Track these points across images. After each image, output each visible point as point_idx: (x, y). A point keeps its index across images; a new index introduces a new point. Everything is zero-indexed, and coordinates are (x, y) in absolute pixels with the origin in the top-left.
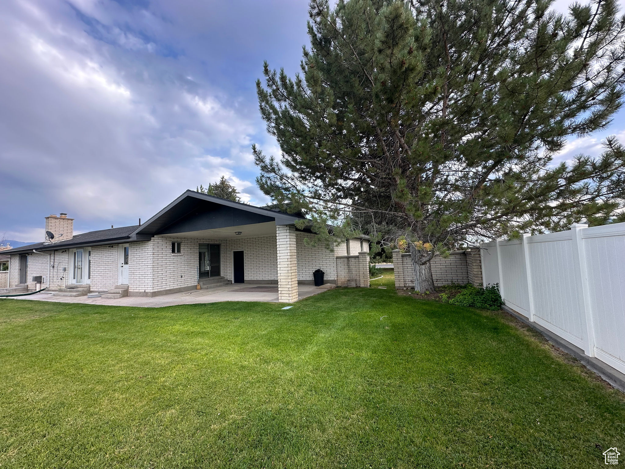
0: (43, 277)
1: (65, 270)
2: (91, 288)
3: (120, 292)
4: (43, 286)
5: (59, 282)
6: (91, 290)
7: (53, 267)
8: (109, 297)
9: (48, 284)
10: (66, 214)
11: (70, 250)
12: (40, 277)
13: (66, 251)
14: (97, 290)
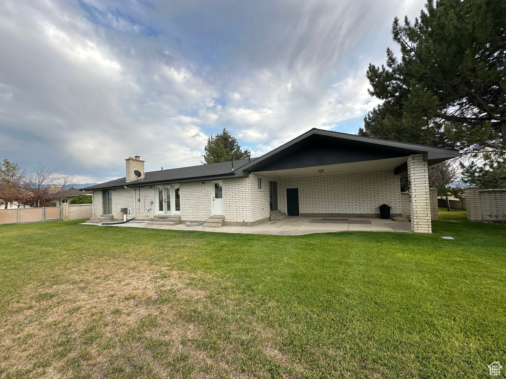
0: (128, 209)
1: (152, 203)
2: (181, 218)
3: (220, 222)
4: (130, 217)
5: (147, 213)
6: (181, 220)
7: (139, 200)
8: (211, 226)
9: (135, 215)
10: (139, 157)
11: (156, 186)
12: (126, 209)
13: (152, 187)
14: (189, 220)
